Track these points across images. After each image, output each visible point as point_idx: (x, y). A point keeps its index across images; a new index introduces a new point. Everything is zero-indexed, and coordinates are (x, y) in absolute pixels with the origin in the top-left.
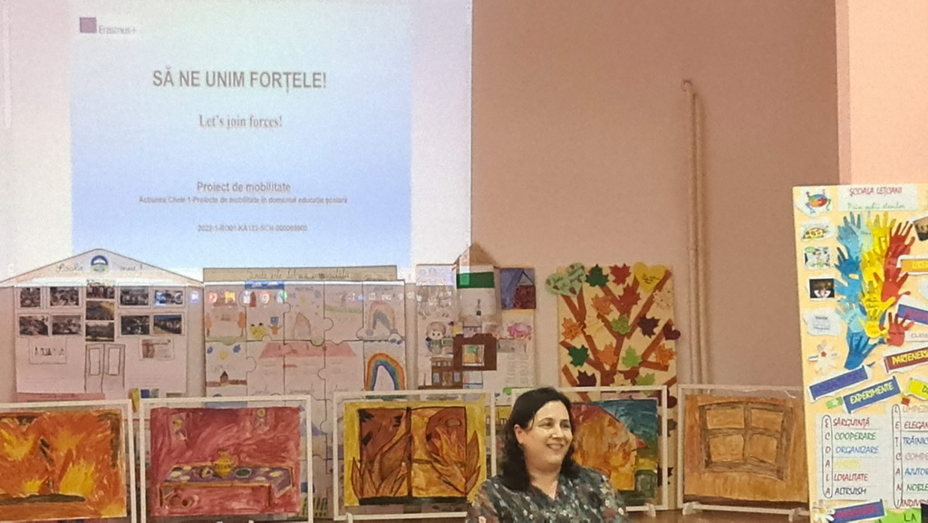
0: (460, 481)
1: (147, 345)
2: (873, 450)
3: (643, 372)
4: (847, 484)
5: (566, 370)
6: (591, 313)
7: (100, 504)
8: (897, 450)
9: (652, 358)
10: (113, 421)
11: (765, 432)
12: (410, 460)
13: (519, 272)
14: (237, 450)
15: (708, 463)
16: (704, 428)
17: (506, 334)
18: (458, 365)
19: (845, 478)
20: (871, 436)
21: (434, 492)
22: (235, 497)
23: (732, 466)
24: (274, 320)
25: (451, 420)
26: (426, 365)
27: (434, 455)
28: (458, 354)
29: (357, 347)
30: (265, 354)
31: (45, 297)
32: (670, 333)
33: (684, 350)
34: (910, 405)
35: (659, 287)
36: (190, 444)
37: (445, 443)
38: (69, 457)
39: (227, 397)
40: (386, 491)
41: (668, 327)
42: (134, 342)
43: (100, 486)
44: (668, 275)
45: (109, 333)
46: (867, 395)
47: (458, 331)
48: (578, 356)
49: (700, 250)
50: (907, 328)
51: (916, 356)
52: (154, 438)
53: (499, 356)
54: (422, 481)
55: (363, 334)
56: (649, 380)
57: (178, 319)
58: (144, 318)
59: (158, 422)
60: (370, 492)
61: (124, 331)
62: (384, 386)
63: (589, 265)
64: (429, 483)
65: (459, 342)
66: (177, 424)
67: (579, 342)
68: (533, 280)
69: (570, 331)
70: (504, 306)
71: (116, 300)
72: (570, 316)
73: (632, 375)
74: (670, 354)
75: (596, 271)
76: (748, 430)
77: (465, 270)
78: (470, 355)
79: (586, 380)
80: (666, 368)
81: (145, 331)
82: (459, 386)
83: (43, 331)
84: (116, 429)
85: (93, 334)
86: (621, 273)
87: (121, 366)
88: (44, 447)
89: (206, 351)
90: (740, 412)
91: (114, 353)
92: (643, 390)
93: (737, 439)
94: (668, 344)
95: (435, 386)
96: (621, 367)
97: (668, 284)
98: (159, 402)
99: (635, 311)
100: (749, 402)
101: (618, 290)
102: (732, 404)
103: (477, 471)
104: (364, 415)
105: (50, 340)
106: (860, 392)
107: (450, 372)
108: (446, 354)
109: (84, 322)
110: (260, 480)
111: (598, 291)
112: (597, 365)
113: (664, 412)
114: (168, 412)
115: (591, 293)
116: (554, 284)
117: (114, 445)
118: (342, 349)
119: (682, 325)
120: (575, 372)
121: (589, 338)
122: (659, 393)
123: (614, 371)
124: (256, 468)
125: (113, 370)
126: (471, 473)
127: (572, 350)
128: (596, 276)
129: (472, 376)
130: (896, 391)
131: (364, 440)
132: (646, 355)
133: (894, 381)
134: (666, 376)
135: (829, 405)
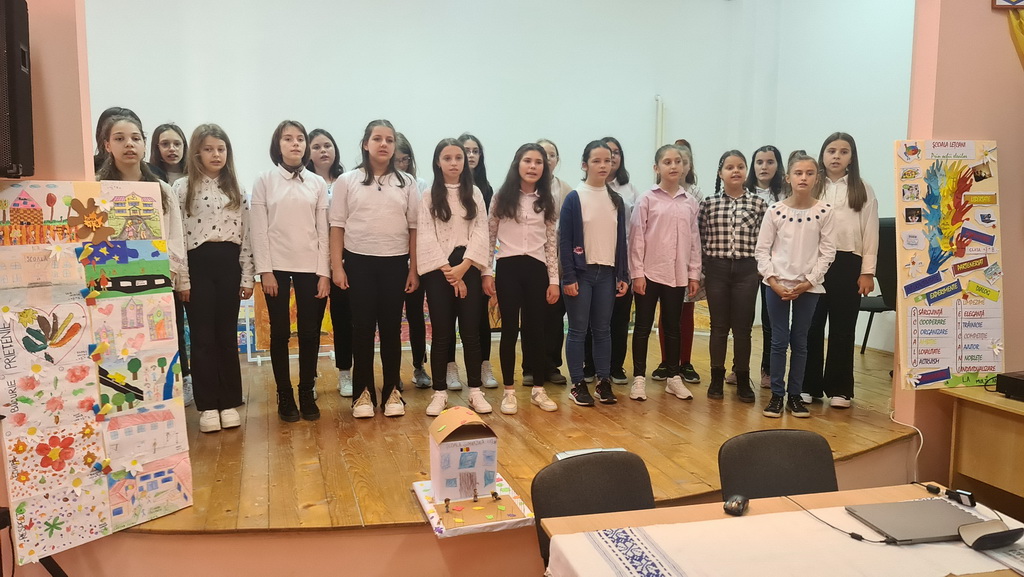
2: (944, 332)
4: (927, 356)
8: (959, 332)
19: (926, 352)
20: (942, 322)
34: (969, 300)
46: (941, 292)
50: (967, 245)
51: (972, 265)
106: (936, 290)
130: (959, 289)
133: (958, 282)
135: (917, 300)
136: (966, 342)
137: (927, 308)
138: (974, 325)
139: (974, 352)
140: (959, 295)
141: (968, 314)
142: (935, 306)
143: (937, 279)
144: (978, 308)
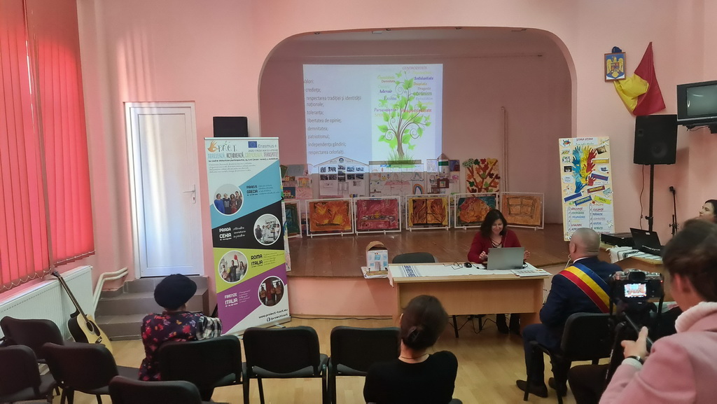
0: (440, 219)
1: (354, 182)
2: (583, 217)
3: (490, 188)
5: (468, 188)
6: (475, 172)
7: (344, 226)
8: (591, 217)
9: (492, 184)
10: (347, 203)
11: (527, 205)
12: (427, 213)
13: (455, 161)
14: (381, 211)
15: (510, 213)
16: (508, 203)
17: (451, 178)
18: (438, 187)
19: (575, 225)
20: (582, 213)
21: (433, 222)
22: (380, 224)
23: (517, 214)
24: (388, 175)
25: (438, 202)
26: (430, 187)
27: (433, 212)
28: (438, 184)
29: (411, 182)
30: (386, 184)
31: (327, 169)
32: (497, 177)
33: (501, 182)
35: (494, 165)
36: (368, 209)
37: (437, 209)
38: (336, 213)
39: (377, 197)
40: (420, 222)
41: (497, 175)
42: (350, 182)
43: (344, 221)
44: (497, 161)
45: (344, 179)
46: (582, 201)
47: (438, 178)
48: (472, 184)
49: (506, 154)
50: (594, 181)
51: (597, 189)
52: (358, 208)
53: (450, 184)
54: (430, 219)
55: (412, 178)
56: (491, 191)
57: (362, 175)
58: (353, 175)
59: (359, 204)
60: (416, 222)
61: (348, 179)
62: (418, 193)
63: (474, 159)
64: (432, 220)
65: (439, 181)
66: (364, 204)
67: (472, 180)
68: (459, 163)
69: (470, 177)
70: (451, 171)
71: (346, 170)
72: (469, 173)
73: (487, 189)
74: (498, 183)
75: (477, 160)
76: (522, 205)
77: (440, 161)
78: (441, 185)
79: (474, 191)
80: (496, 187)
81: (354, 179)
82: (439, 193)
83: (327, 179)
84: (348, 206)
85: (340, 180)
86: (483, 161)
87: (348, 188)
88: (329, 211)
89: (370, 184)
90: (519, 199)
91: (346, 185)
92: (489, 194)
93: (519, 207)
94: (497, 180)
95: (432, 193)
96: (483, 187)
97: (497, 164)
98: (358, 198)
99: (487, 171)
100: (522, 197)
101: (483, 166)
102: (517, 197)
103: (445, 216)
104: (414, 201)
105: (329, 181)
106: (579, 200)
107: (436, 189)
108: (435, 184)
109: (337, 176)
110: (387, 219)
111: (477, 166)
112: (477, 186)
113: (497, 199)
114: (362, 201)
115: (475, 166)
116: (465, 164)
117: (348, 210)
118: (407, 183)
119: (500, 175)
120: (471, 189)
121: (474, 179)
122: (495, 194)
123: (481, 188)
124: (386, 216)
125: (346, 189)
126: (443, 216)
127: (470, 182)
128: (476, 162)
129: (442, 190)
130: (590, 199)
131: (414, 208)
132: (491, 183)
134: (496, 189)
135: (570, 204)
136: (594, 221)
137: (575, 207)
138: (599, 214)
139: (599, 226)
140: (591, 201)
141: (596, 210)
142: (579, 206)
143: (580, 195)
144: (601, 207)
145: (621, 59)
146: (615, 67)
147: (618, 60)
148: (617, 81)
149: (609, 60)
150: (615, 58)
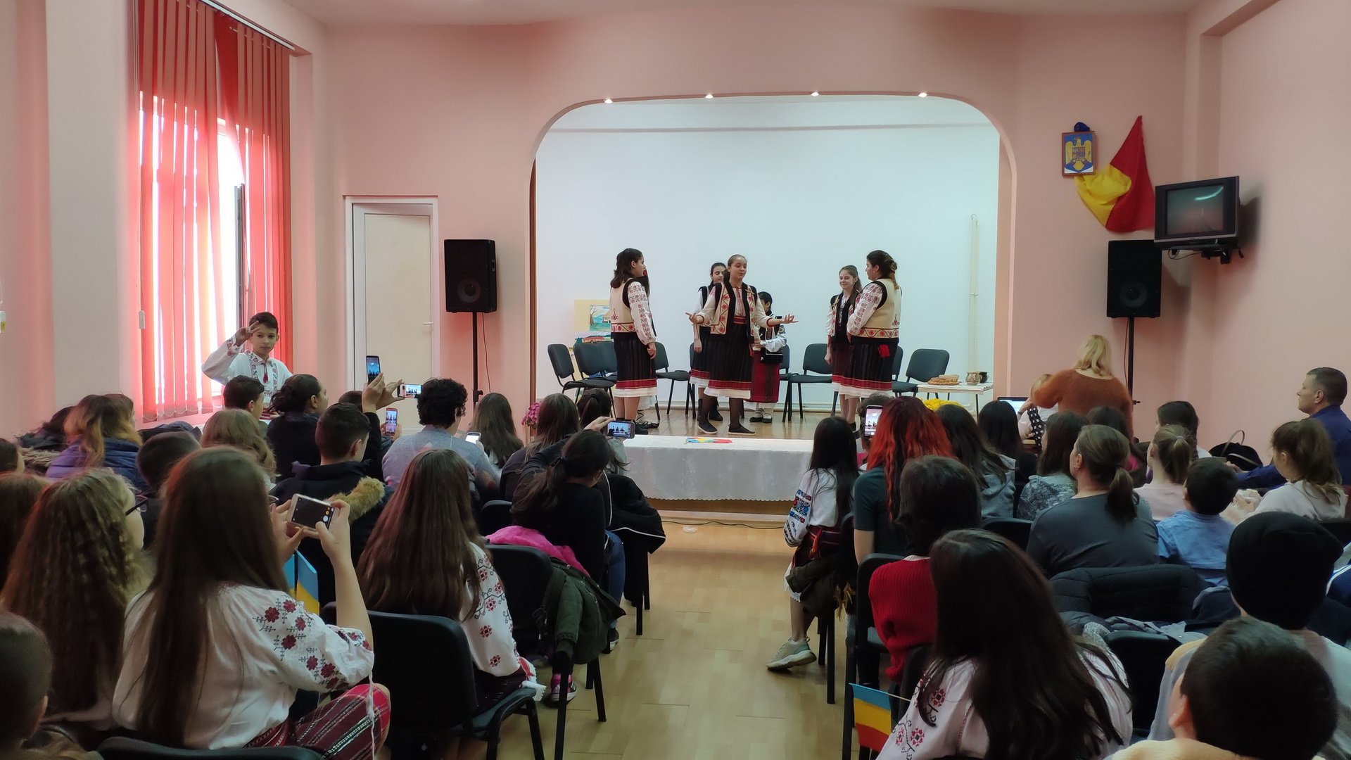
145: (1088, 143)
146: (1080, 153)
147: (1083, 144)
148: (1080, 175)
149: (1069, 145)
150: (1079, 141)
